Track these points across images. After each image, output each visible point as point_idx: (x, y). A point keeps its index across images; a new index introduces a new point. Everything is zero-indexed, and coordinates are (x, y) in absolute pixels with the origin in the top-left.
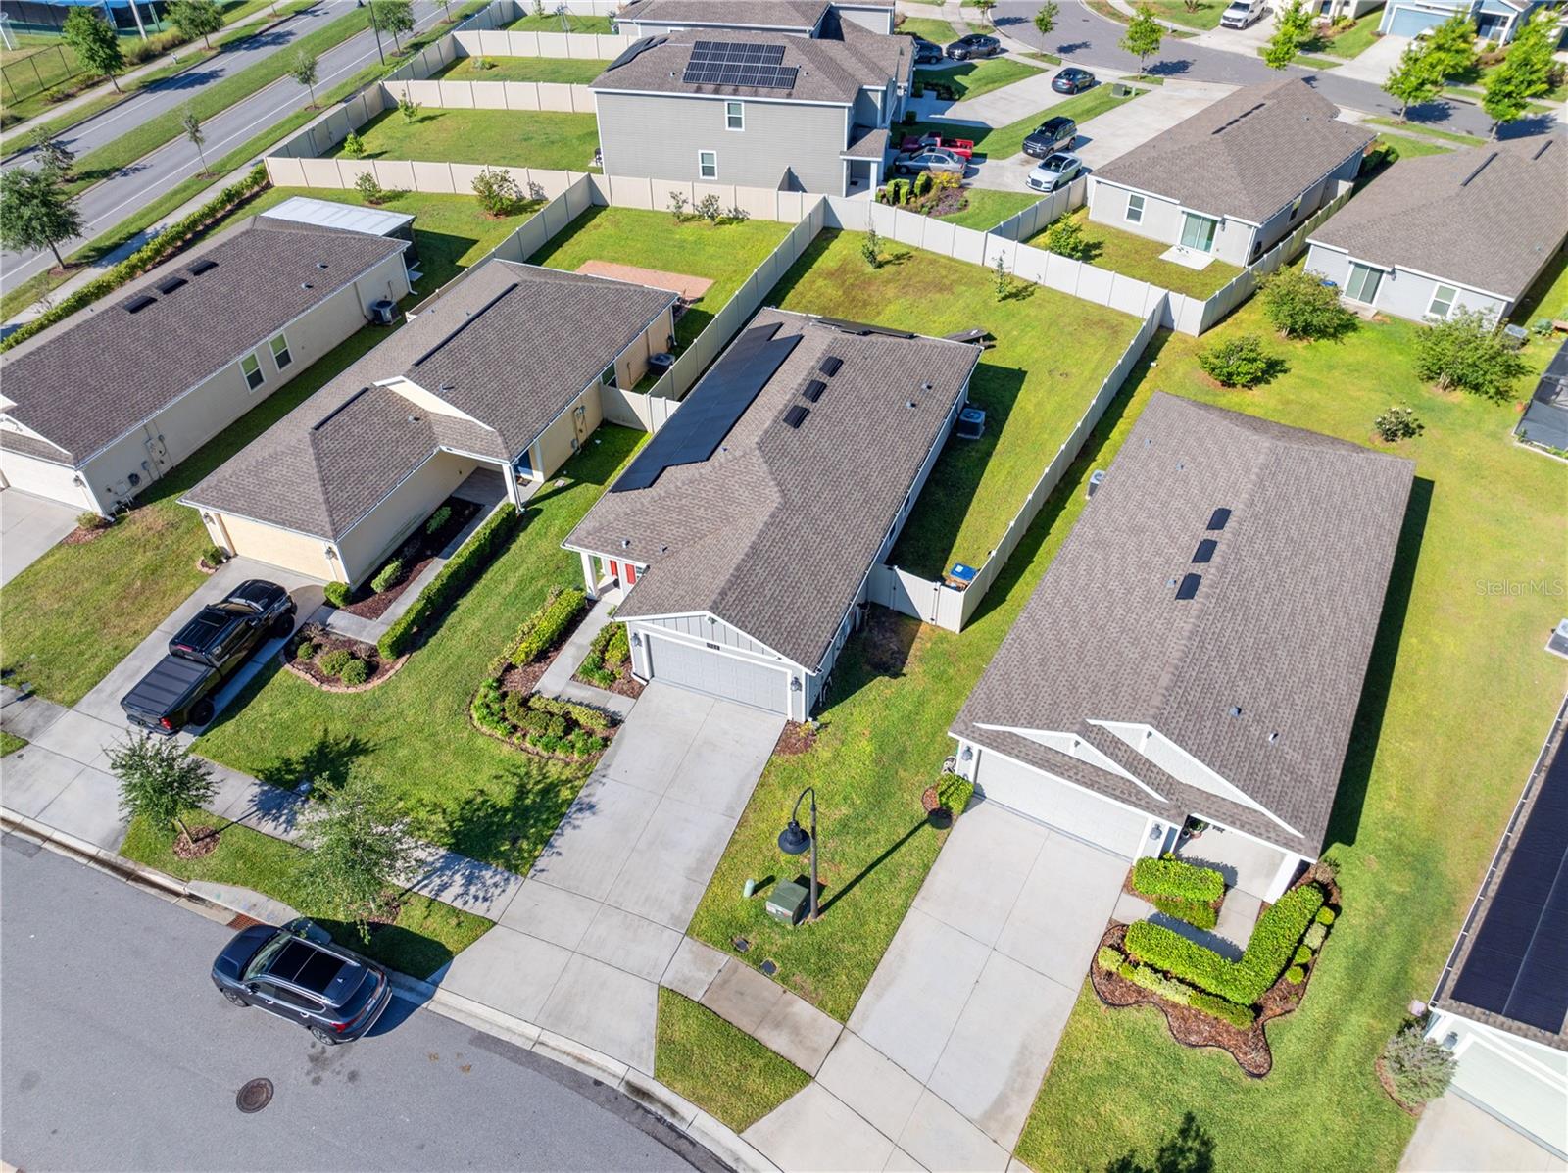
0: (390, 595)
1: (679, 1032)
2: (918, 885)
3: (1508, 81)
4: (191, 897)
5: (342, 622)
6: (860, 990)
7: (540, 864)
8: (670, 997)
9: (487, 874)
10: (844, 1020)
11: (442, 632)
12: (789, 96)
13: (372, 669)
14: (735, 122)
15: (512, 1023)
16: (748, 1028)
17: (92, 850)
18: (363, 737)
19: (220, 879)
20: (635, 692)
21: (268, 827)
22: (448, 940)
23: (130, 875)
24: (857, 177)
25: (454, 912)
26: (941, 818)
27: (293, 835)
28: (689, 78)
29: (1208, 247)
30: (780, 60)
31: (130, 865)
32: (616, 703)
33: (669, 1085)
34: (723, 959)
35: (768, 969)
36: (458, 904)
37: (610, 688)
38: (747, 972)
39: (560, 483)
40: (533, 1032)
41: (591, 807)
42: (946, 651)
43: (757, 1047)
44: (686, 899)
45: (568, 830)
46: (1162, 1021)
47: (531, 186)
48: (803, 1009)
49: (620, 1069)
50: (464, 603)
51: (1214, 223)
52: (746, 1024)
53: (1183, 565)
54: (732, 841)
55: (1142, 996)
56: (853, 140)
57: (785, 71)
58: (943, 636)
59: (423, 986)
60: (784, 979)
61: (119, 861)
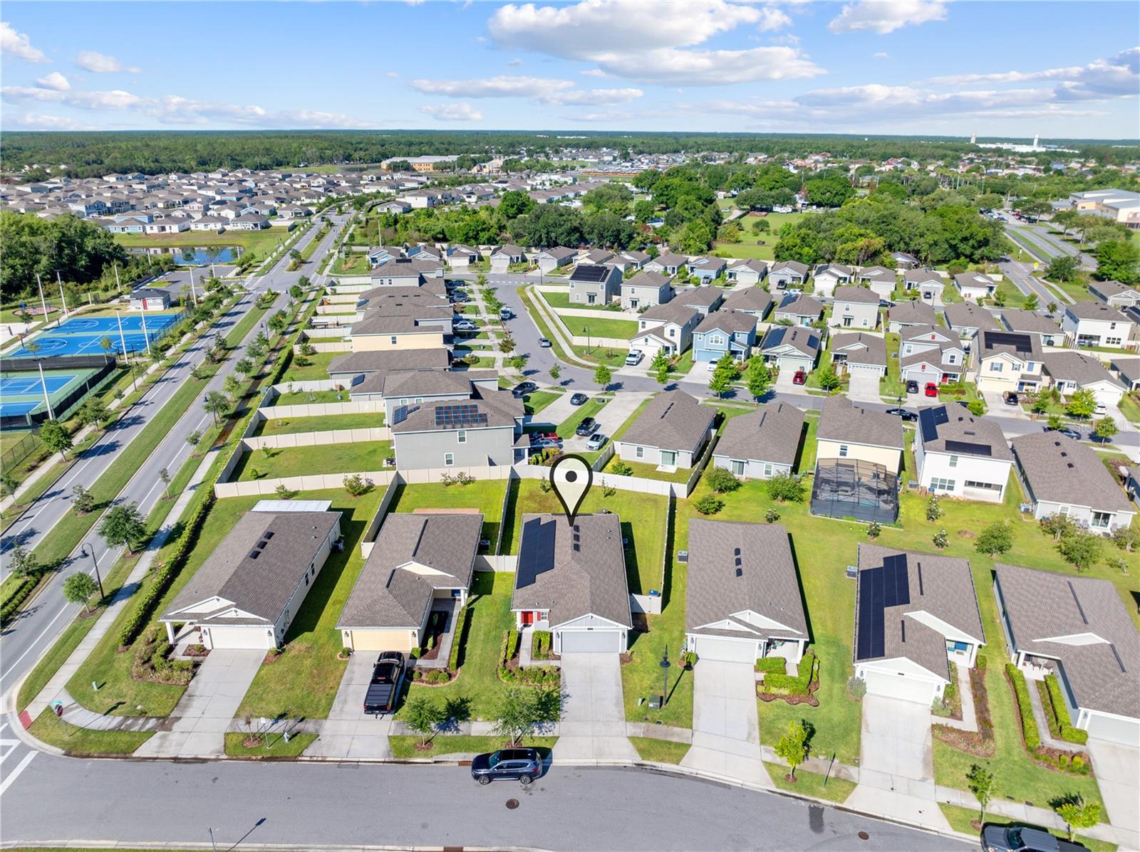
0: (435, 650)
1: (642, 746)
2: (692, 688)
3: (756, 381)
4: (436, 762)
5: (421, 663)
6: (691, 720)
7: (562, 716)
8: (633, 739)
9: (545, 724)
10: (691, 728)
11: (466, 657)
12: (487, 426)
13: (450, 676)
14: (462, 439)
15: (586, 760)
16: (664, 739)
17: (382, 760)
18: (464, 697)
19: (444, 753)
20: (559, 658)
21: (449, 734)
22: (547, 746)
23: (404, 763)
24: (518, 455)
25: (541, 737)
26: (689, 667)
27: (461, 733)
28: (438, 423)
29: (673, 464)
30: (476, 411)
31: (402, 760)
32: (555, 663)
33: (648, 760)
34: (643, 724)
35: (659, 723)
36: (541, 735)
37: (548, 659)
38: (653, 726)
39: (473, 597)
40: (595, 761)
41: (568, 696)
42: (659, 621)
43: (670, 743)
44: (620, 712)
45: (565, 704)
46: (784, 701)
47: (367, 480)
48: (677, 729)
49: (631, 761)
50: (468, 646)
51: (674, 453)
52: (662, 738)
53: (734, 568)
54: (624, 693)
55: (775, 697)
56: (516, 440)
57: (481, 415)
58: (656, 617)
59: (546, 760)
60: (666, 723)
61: (396, 760)
